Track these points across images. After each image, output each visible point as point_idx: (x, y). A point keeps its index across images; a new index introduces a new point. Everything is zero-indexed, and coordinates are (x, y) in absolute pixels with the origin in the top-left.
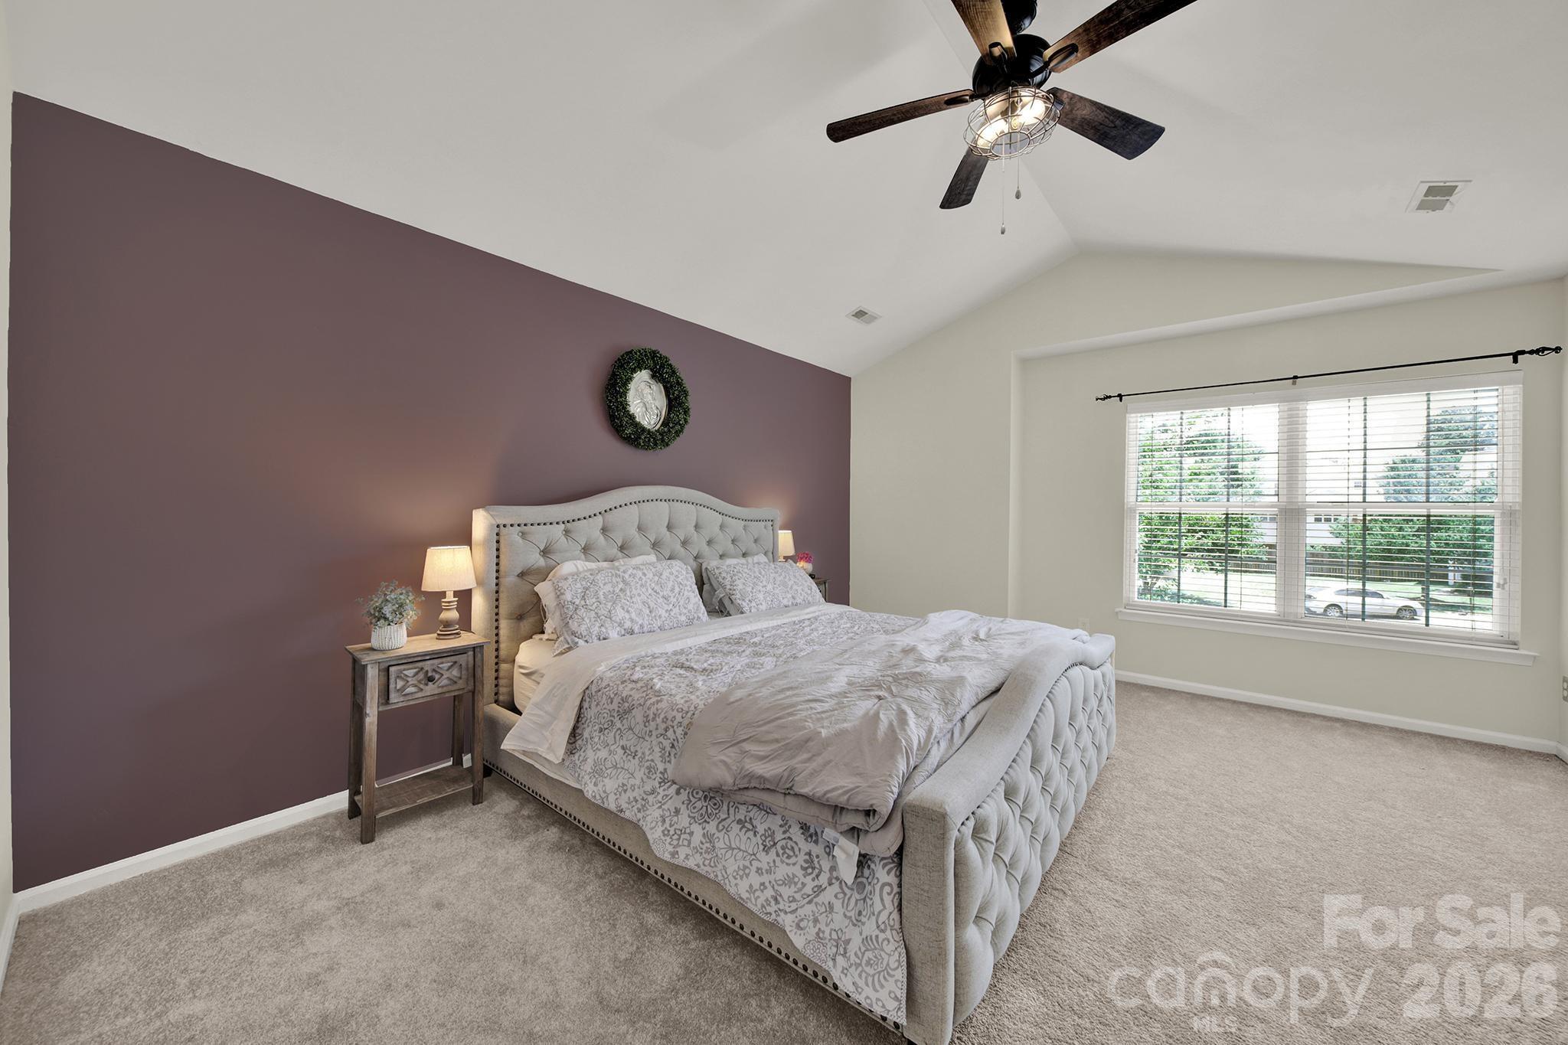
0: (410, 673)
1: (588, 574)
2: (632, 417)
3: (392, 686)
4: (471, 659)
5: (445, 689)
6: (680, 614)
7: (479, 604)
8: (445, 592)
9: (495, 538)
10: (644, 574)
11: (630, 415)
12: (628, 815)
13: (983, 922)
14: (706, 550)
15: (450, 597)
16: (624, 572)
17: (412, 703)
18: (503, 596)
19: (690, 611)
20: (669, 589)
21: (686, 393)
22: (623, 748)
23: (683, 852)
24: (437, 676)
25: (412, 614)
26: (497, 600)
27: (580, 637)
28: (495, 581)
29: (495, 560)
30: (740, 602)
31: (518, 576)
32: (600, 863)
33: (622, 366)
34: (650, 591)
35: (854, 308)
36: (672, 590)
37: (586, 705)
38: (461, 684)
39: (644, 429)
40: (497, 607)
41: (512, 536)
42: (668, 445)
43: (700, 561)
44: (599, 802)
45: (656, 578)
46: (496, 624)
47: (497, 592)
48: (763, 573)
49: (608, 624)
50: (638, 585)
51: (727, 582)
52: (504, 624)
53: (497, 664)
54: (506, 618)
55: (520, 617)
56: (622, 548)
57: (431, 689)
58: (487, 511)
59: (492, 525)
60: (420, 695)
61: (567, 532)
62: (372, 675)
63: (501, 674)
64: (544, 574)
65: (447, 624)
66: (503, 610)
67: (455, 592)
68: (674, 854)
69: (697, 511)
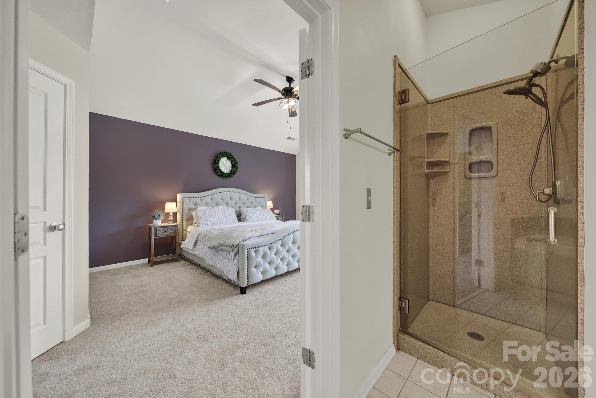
0: (161, 230)
1: (205, 210)
2: (220, 170)
3: (157, 233)
4: (175, 228)
5: (169, 235)
6: (229, 221)
7: (178, 216)
8: (170, 213)
9: (182, 201)
10: (220, 210)
11: (220, 169)
12: (203, 258)
13: (257, 269)
14: (242, 205)
15: (171, 214)
16: (214, 210)
17: (161, 237)
18: (184, 215)
19: (232, 220)
20: (227, 214)
21: (237, 163)
22: (204, 245)
23: (211, 262)
24: (167, 231)
25: (162, 218)
26: (183, 216)
27: (201, 224)
28: (182, 211)
29: (182, 206)
30: (248, 219)
31: (188, 210)
32: (200, 270)
33: (218, 156)
34: (221, 214)
35: (287, 137)
36: (228, 215)
37: (198, 237)
38: (173, 234)
39: (224, 173)
40: (183, 217)
41: (186, 200)
42: (231, 177)
43: (240, 208)
44: (198, 256)
45: (223, 211)
46: (182, 222)
47: (183, 214)
48: (257, 211)
49: (208, 221)
50: (218, 213)
51: (245, 214)
52: (184, 222)
53: (183, 231)
54: (185, 220)
55: (189, 220)
56: (217, 204)
57: (166, 234)
58: (180, 194)
59: (181, 198)
60: (163, 235)
61: (201, 200)
62: (153, 230)
63: (184, 234)
64: (194, 210)
65: (170, 220)
66: (184, 218)
67: (172, 213)
68: (209, 262)
69: (239, 195)
